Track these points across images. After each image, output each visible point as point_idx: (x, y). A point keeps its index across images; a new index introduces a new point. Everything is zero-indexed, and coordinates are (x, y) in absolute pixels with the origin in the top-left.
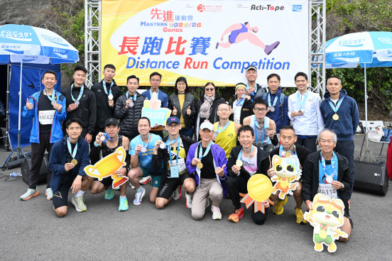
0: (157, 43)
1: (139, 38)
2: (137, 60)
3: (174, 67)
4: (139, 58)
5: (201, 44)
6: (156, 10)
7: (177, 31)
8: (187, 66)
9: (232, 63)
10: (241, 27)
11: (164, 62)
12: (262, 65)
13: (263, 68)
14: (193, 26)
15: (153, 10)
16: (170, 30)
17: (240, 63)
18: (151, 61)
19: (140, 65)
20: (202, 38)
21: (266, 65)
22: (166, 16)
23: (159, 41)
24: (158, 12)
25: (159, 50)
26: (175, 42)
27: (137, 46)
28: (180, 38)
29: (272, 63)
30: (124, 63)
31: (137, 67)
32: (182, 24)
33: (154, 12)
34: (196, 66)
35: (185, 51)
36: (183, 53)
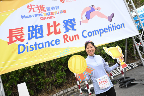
0: (39, 29)
1: (22, 28)
2: (26, 45)
3: (57, 44)
4: (27, 43)
5: (70, 24)
6: (31, 6)
7: (51, 18)
8: (66, 41)
9: (93, 32)
10: (90, 9)
11: (48, 42)
12: (110, 28)
13: (111, 30)
14: (61, 13)
15: (28, 6)
16: (45, 18)
17: (97, 30)
18: (38, 43)
19: (29, 49)
20: (69, 20)
21: (112, 28)
22: (40, 9)
23: (40, 28)
24: (33, 7)
25: (41, 34)
26: (52, 26)
27: (23, 34)
28: (55, 23)
29: (115, 26)
30: (15, 50)
31: (28, 51)
32: (53, 12)
33: (30, 7)
34: (72, 39)
35: (61, 31)
36: (59, 32)
